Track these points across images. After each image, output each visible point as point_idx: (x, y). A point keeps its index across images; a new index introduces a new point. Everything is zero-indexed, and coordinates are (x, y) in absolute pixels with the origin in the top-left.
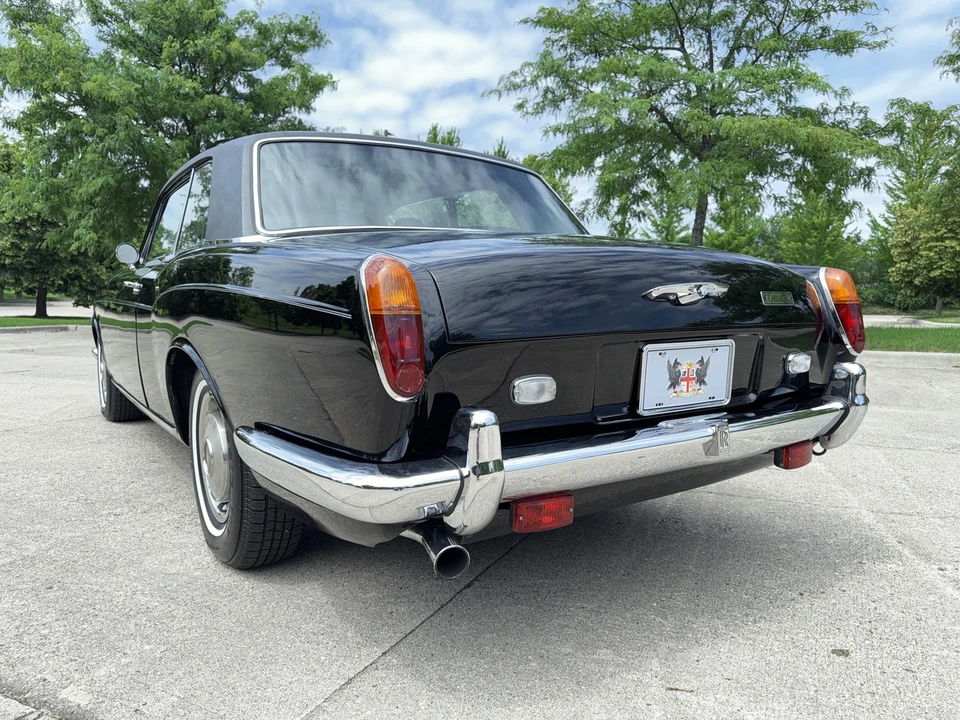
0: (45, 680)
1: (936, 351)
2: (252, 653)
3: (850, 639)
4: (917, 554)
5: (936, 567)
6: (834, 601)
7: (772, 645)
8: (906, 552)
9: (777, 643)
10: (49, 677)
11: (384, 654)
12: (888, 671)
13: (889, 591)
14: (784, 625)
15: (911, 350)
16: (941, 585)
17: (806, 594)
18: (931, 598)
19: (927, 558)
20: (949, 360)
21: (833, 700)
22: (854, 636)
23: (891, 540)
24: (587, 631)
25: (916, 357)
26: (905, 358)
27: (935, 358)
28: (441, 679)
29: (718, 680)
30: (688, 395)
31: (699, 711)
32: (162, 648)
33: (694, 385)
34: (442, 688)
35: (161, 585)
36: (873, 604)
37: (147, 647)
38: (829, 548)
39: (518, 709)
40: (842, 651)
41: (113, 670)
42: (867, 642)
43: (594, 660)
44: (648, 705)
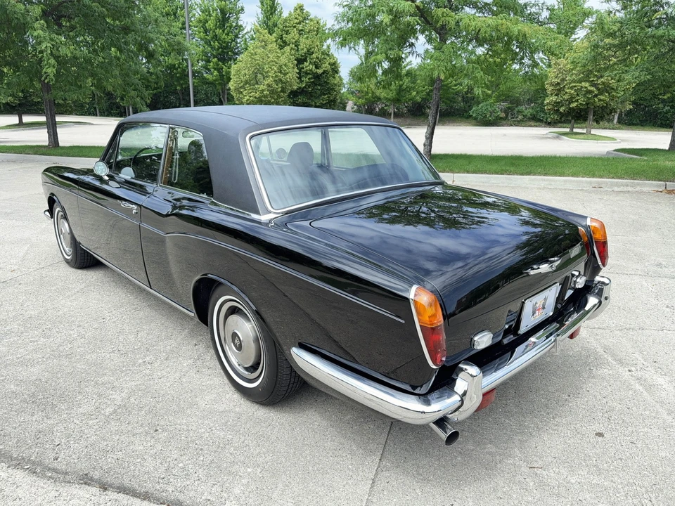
0: (209, 500)
1: (583, 177)
2: (311, 468)
3: (601, 425)
4: (616, 360)
5: (627, 369)
6: (586, 399)
7: (567, 433)
8: (610, 359)
9: (569, 432)
10: (209, 498)
11: (380, 460)
12: (624, 444)
13: (610, 390)
14: (568, 419)
15: (569, 176)
16: (633, 383)
17: (572, 395)
18: (630, 393)
19: (620, 362)
20: (591, 183)
21: (605, 465)
22: (603, 423)
23: (600, 351)
24: (475, 433)
25: (571, 181)
26: (565, 181)
27: (582, 182)
28: (419, 474)
29: (550, 459)
30: (540, 317)
31: (549, 480)
32: (259, 470)
33: (541, 311)
34: (422, 480)
35: (223, 421)
36: (604, 400)
37: (249, 470)
38: (571, 359)
39: (466, 489)
40: (600, 433)
41: (242, 488)
42: (610, 426)
43: (487, 453)
44: (525, 479)
